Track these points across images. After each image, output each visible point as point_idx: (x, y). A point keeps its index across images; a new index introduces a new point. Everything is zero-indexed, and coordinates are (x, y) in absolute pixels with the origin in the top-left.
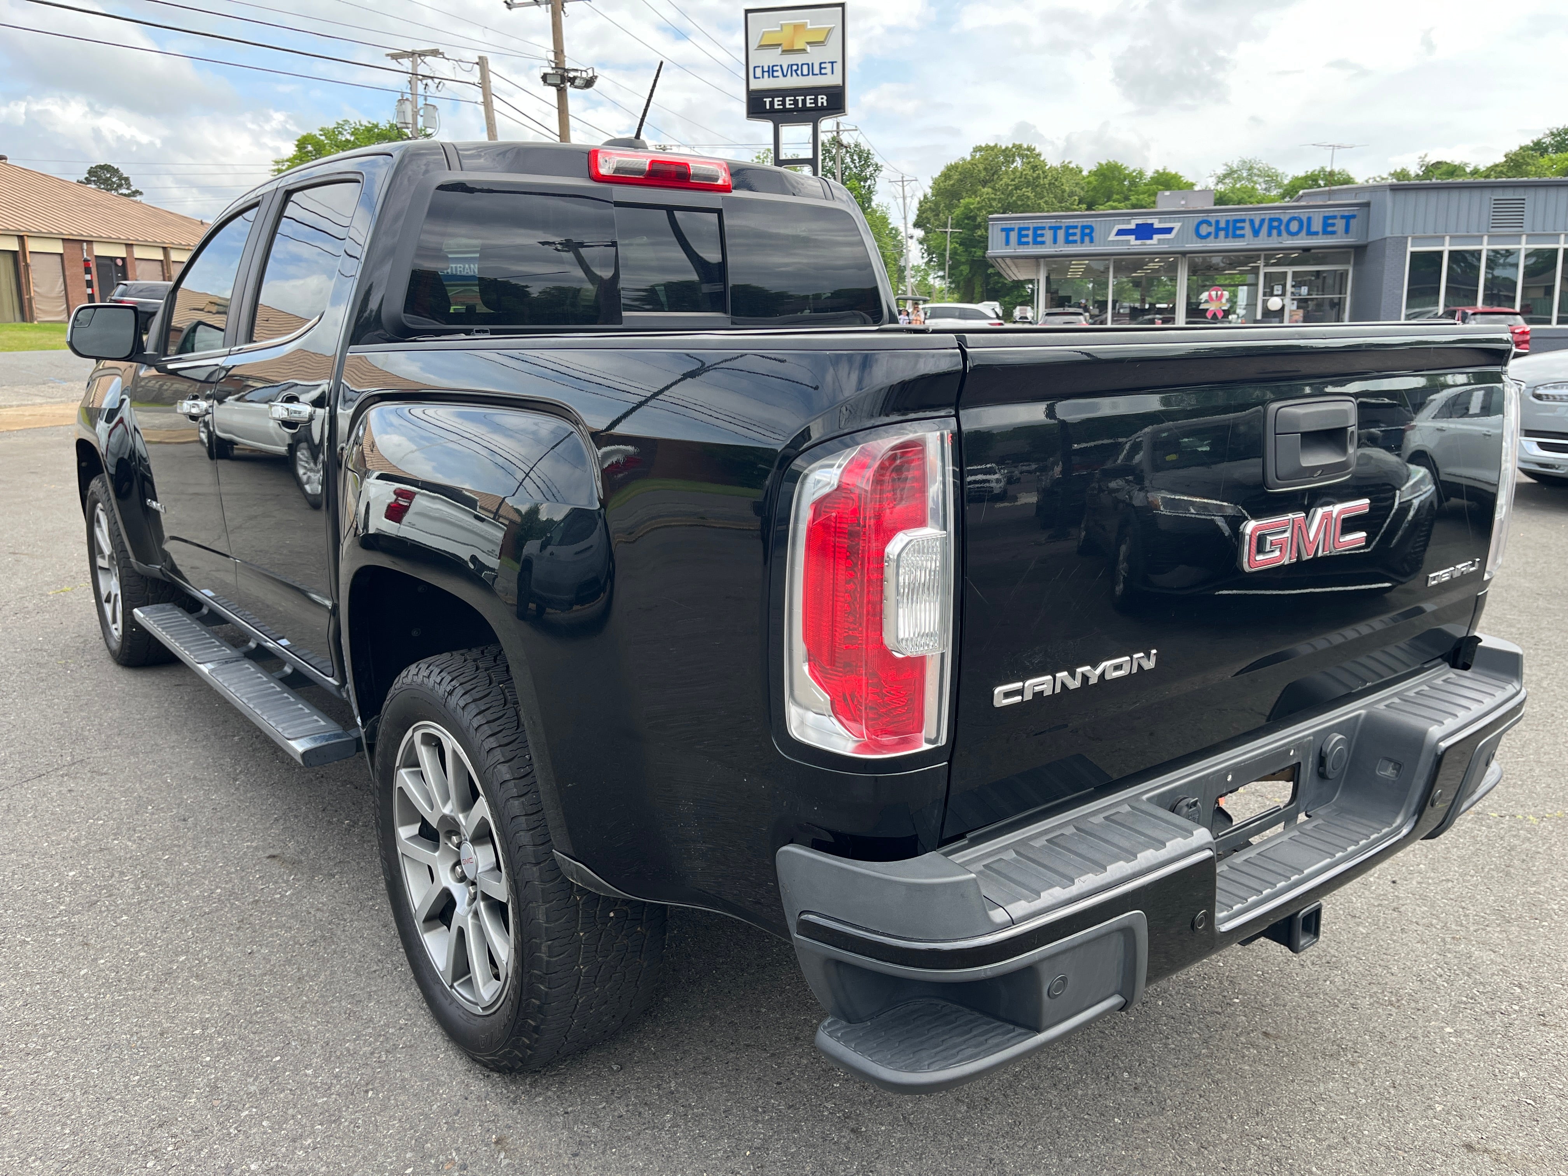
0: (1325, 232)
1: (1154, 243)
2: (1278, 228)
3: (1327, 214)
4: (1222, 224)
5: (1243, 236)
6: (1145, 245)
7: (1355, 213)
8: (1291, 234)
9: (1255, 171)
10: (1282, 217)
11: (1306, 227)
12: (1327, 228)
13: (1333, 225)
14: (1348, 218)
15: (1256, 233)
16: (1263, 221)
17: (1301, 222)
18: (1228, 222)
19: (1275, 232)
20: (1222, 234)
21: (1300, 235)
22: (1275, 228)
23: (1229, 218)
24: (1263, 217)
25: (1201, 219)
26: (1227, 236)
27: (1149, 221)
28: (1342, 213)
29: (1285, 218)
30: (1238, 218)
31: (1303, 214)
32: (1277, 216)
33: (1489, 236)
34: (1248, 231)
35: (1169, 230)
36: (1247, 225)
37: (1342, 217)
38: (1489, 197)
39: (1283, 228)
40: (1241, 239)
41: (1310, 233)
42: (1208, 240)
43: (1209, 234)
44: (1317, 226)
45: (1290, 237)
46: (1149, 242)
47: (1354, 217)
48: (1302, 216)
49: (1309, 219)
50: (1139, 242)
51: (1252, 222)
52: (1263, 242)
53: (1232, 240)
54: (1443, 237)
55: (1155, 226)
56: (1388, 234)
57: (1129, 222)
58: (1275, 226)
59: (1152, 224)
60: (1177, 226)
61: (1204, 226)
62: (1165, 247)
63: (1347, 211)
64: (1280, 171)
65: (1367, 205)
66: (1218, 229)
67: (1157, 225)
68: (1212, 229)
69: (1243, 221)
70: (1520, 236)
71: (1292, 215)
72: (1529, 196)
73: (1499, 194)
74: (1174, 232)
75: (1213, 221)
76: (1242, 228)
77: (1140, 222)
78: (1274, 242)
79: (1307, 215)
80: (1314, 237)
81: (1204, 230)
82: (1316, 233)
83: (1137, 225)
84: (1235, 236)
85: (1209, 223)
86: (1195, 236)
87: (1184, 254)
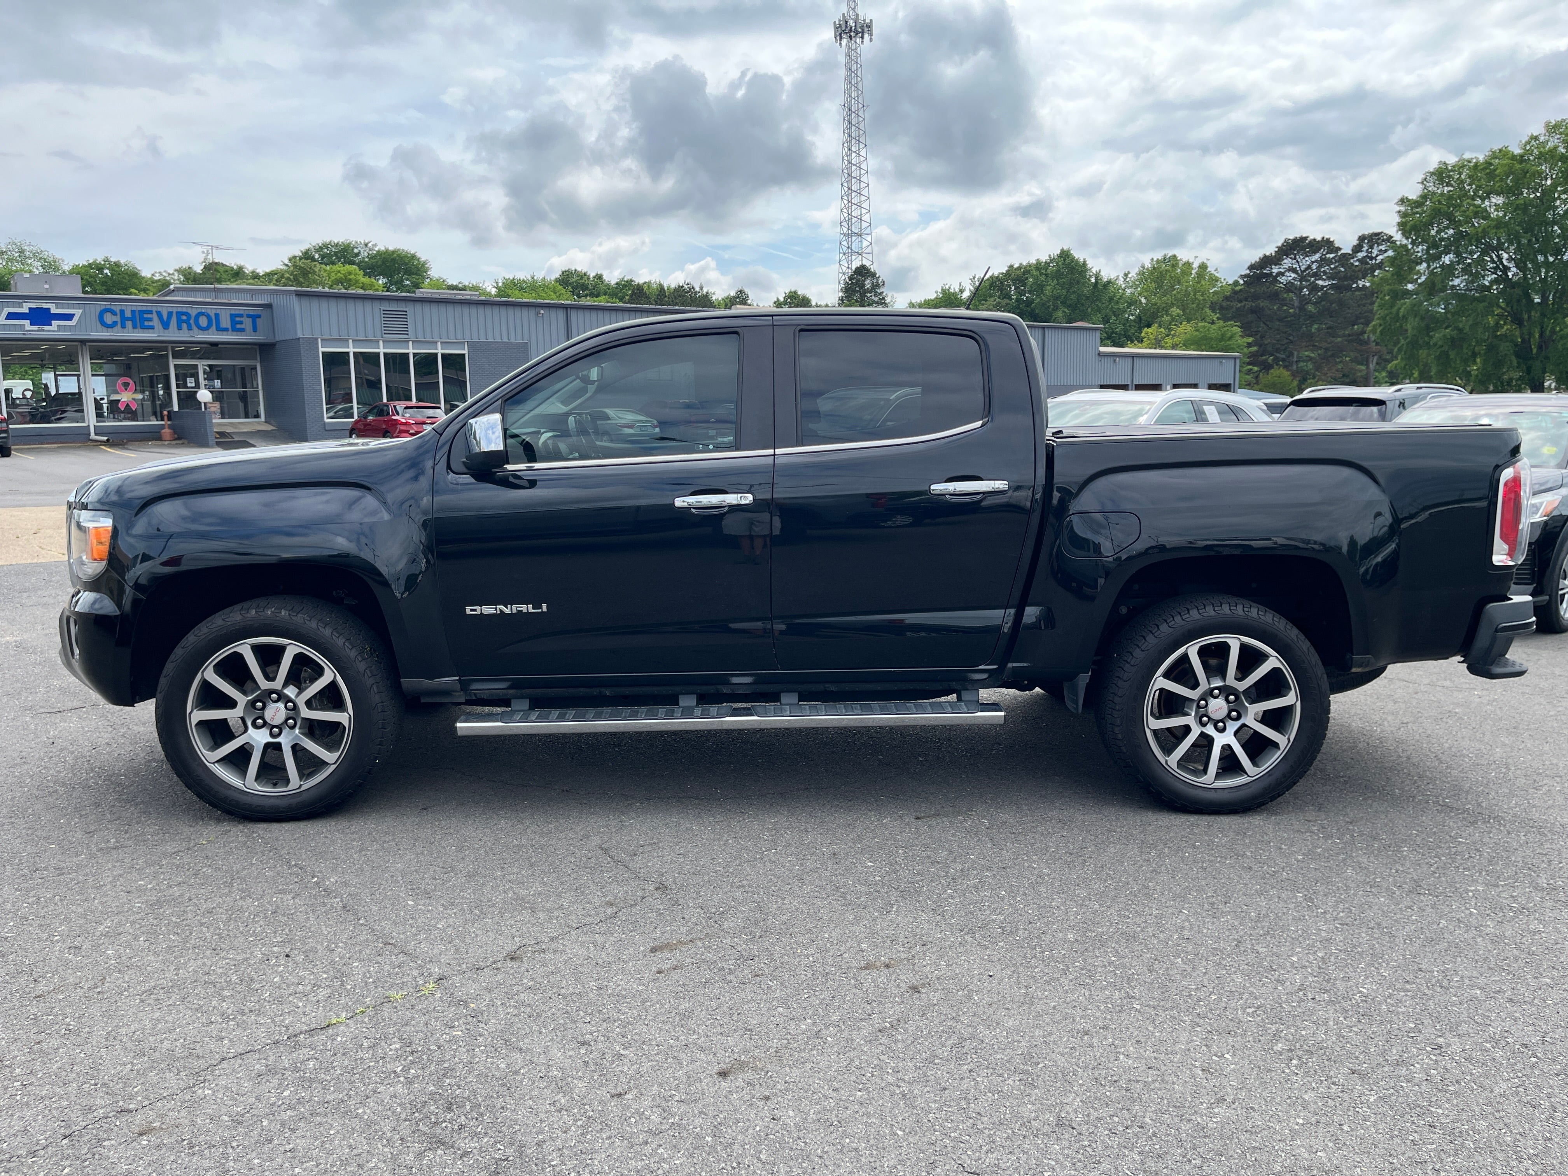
0: (235, 330)
1: (53, 329)
2: (187, 322)
3: (233, 312)
4: (128, 314)
5: (152, 328)
6: (43, 331)
7: (259, 313)
8: (200, 328)
9: (27, 254)
10: (189, 311)
11: (214, 323)
12: (235, 325)
13: (241, 323)
14: (254, 318)
15: (166, 325)
16: (170, 314)
17: (208, 317)
18: (133, 312)
19: (184, 326)
20: (129, 324)
21: (210, 331)
22: (184, 321)
23: (134, 308)
24: (170, 310)
25: (103, 307)
26: (134, 327)
27: (45, 306)
28: (247, 312)
29: (193, 312)
30: (144, 309)
31: (211, 311)
32: (184, 310)
33: (383, 341)
34: (156, 322)
35: (69, 317)
36: (155, 316)
37: (248, 316)
38: (378, 308)
39: (192, 321)
40: (151, 331)
41: (220, 329)
42: (115, 329)
43: (115, 324)
44: (225, 322)
45: (201, 332)
46: (46, 328)
47: (259, 316)
48: (209, 312)
49: (217, 315)
50: (35, 328)
51: (159, 314)
52: (173, 334)
53: (141, 330)
54: (347, 340)
55: (52, 312)
56: (300, 335)
57: (20, 305)
58: (183, 319)
59: (49, 309)
60: (78, 312)
61: (109, 314)
62: (66, 335)
63: (252, 311)
64: (57, 256)
65: (269, 306)
66: (124, 320)
67: (54, 310)
68: (117, 318)
69: (151, 312)
70: (408, 342)
71: (199, 311)
72: (409, 308)
73: (386, 306)
74: (76, 319)
75: (117, 309)
76: (151, 320)
77: (33, 306)
78: (184, 335)
79: (214, 312)
80: (225, 333)
81: (109, 318)
82: (226, 330)
83: (30, 309)
84: (144, 328)
85: (114, 313)
86: (99, 325)
87: (83, 342)
